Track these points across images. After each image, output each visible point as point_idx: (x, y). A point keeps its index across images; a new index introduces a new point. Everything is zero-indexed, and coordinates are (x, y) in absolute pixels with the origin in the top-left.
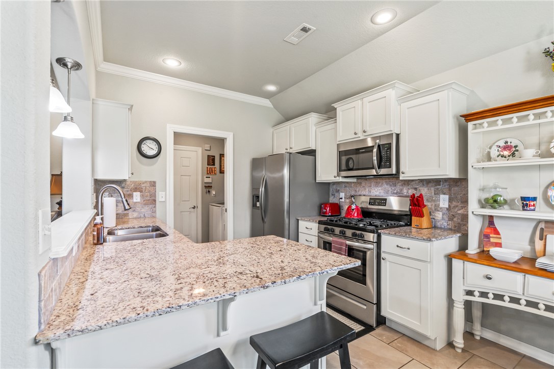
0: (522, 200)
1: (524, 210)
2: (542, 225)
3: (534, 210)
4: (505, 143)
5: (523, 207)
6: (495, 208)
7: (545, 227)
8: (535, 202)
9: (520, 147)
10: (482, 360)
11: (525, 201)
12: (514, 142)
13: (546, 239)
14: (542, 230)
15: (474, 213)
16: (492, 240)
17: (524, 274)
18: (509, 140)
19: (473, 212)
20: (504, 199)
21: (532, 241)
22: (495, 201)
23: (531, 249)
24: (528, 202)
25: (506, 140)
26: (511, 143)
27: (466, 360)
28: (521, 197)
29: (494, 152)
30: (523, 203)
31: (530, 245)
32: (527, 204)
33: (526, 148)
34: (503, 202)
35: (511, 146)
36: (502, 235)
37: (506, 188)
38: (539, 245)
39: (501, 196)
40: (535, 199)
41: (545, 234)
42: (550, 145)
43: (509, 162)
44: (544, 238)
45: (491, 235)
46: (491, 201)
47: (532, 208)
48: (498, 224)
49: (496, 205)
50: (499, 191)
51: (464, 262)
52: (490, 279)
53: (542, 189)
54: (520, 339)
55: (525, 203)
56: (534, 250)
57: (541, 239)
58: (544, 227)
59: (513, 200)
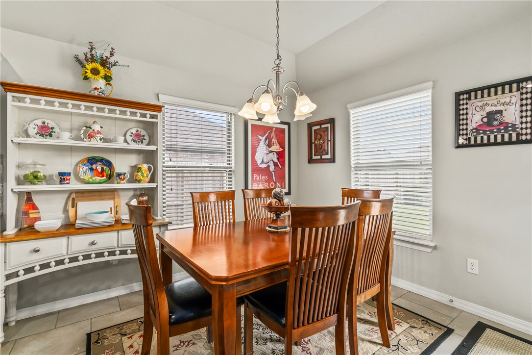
0: (59, 175)
1: (61, 184)
2: (73, 196)
3: (69, 183)
4: (43, 123)
5: (61, 181)
6: (34, 184)
7: (76, 197)
8: (70, 177)
9: (57, 130)
10: (26, 339)
11: (62, 176)
12: (51, 124)
13: (76, 206)
14: (73, 199)
15: (14, 190)
16: (31, 216)
17: (67, 237)
18: (47, 121)
19: (12, 190)
20: (44, 175)
21: (66, 211)
22: (36, 177)
23: (65, 217)
24: (65, 177)
25: (43, 120)
26: (48, 124)
27: (10, 351)
28: (59, 173)
29: (32, 131)
30: (61, 178)
31: (63, 214)
32: (64, 179)
33: (61, 130)
34: (43, 177)
35: (48, 127)
36: (40, 210)
37: (45, 165)
38: (71, 212)
39: (40, 172)
40: (69, 174)
41: (75, 202)
42: (80, 132)
43: (47, 140)
44: (75, 205)
45: (30, 212)
46: (32, 177)
47: (68, 181)
48: (36, 199)
49: (36, 181)
50: (39, 168)
51: (5, 245)
52: (38, 251)
53: (73, 167)
54: (55, 299)
55: (62, 177)
56: (67, 217)
57: (73, 207)
58: (74, 197)
59: (51, 176)
